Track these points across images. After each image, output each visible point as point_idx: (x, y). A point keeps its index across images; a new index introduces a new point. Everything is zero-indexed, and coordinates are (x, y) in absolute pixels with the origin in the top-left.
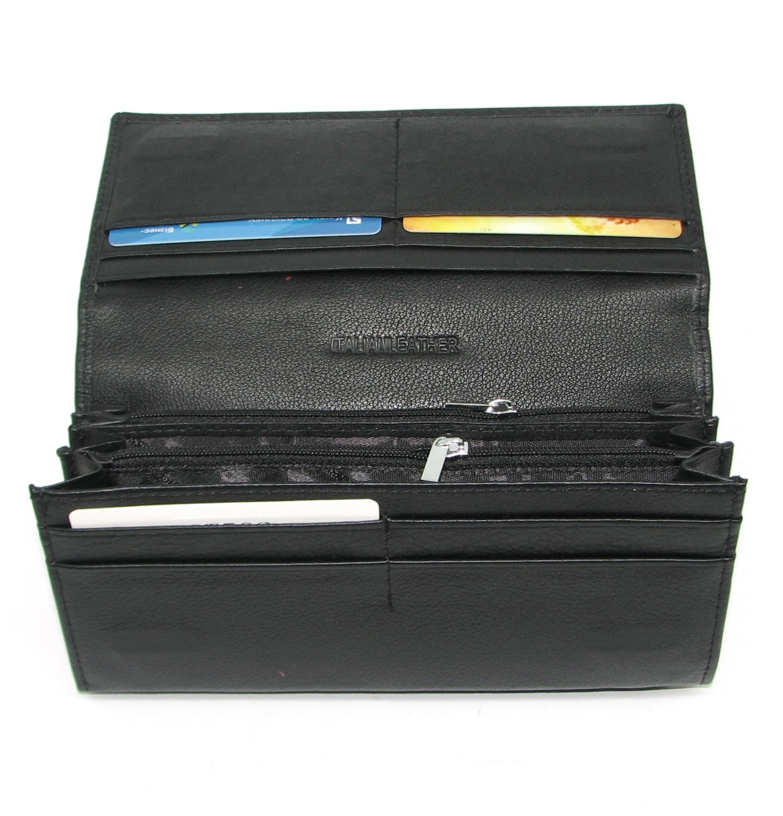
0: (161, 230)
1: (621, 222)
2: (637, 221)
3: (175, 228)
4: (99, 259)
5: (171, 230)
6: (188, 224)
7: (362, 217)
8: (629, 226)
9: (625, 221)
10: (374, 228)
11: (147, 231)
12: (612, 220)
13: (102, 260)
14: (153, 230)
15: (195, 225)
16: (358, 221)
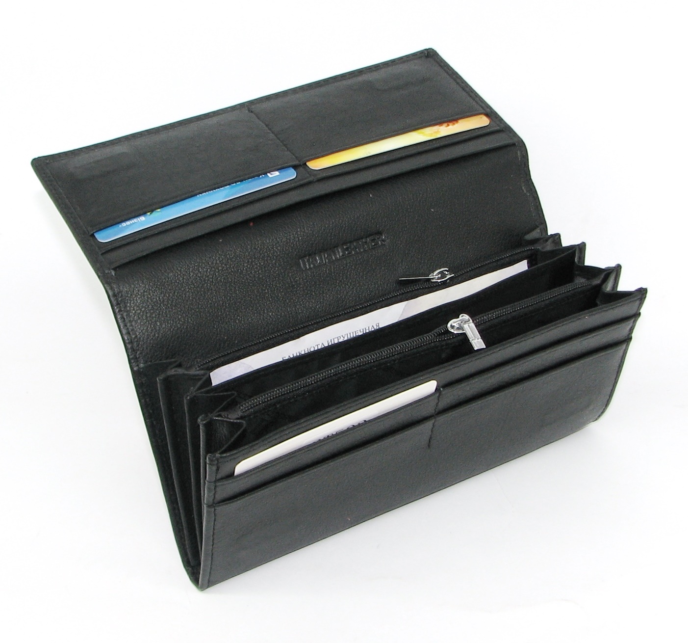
0: (135, 220)
1: (448, 125)
2: (457, 122)
3: (144, 217)
4: (100, 254)
5: (142, 218)
6: (152, 211)
7: (277, 170)
8: (455, 126)
9: (450, 124)
10: (290, 175)
11: (124, 224)
12: (441, 126)
13: (102, 254)
14: (128, 223)
15: (159, 210)
16: (277, 173)
